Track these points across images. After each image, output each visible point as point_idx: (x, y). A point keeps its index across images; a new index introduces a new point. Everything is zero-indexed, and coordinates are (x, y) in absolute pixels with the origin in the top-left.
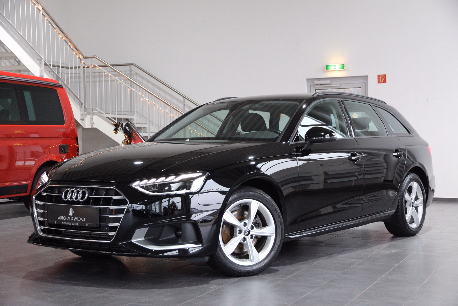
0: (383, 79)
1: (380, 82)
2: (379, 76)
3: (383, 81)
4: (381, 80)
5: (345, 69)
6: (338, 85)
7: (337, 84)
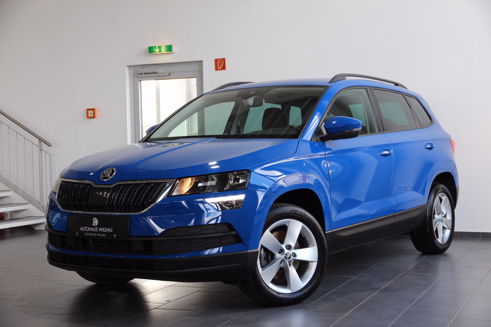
0: (222, 65)
1: (218, 69)
2: (216, 61)
3: (222, 67)
4: (220, 66)
5: (172, 52)
6: (168, 74)
7: (166, 73)
